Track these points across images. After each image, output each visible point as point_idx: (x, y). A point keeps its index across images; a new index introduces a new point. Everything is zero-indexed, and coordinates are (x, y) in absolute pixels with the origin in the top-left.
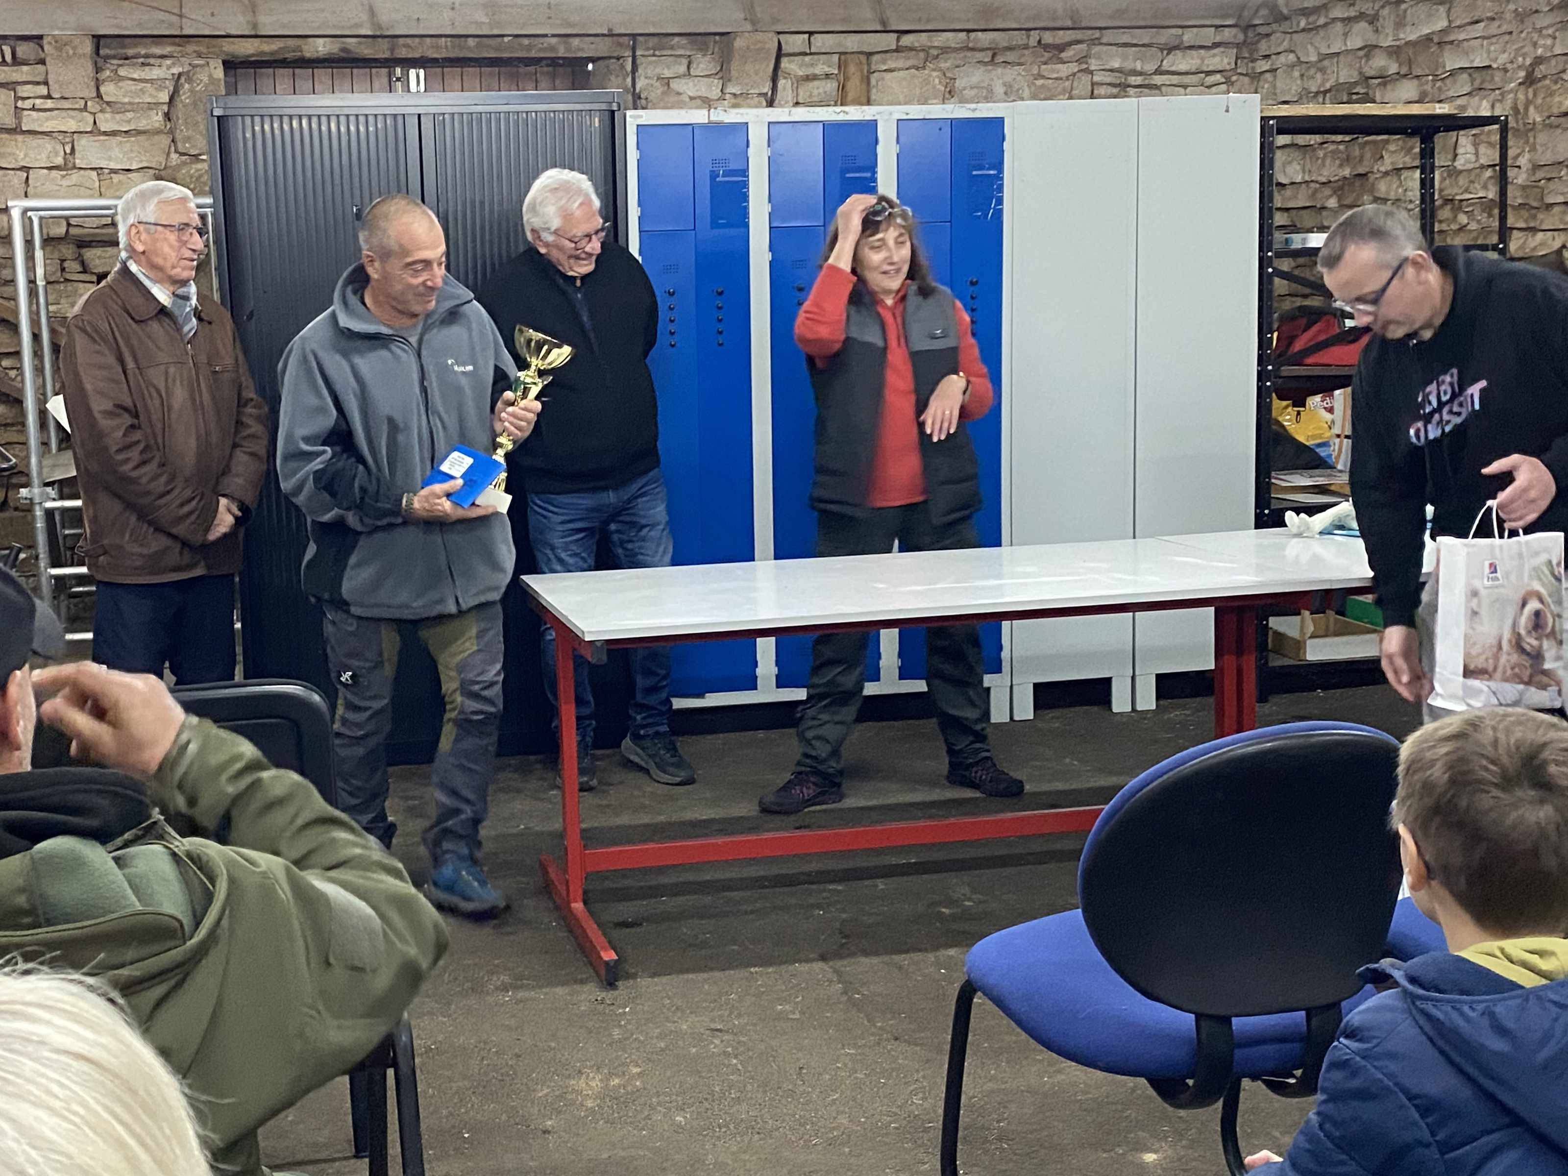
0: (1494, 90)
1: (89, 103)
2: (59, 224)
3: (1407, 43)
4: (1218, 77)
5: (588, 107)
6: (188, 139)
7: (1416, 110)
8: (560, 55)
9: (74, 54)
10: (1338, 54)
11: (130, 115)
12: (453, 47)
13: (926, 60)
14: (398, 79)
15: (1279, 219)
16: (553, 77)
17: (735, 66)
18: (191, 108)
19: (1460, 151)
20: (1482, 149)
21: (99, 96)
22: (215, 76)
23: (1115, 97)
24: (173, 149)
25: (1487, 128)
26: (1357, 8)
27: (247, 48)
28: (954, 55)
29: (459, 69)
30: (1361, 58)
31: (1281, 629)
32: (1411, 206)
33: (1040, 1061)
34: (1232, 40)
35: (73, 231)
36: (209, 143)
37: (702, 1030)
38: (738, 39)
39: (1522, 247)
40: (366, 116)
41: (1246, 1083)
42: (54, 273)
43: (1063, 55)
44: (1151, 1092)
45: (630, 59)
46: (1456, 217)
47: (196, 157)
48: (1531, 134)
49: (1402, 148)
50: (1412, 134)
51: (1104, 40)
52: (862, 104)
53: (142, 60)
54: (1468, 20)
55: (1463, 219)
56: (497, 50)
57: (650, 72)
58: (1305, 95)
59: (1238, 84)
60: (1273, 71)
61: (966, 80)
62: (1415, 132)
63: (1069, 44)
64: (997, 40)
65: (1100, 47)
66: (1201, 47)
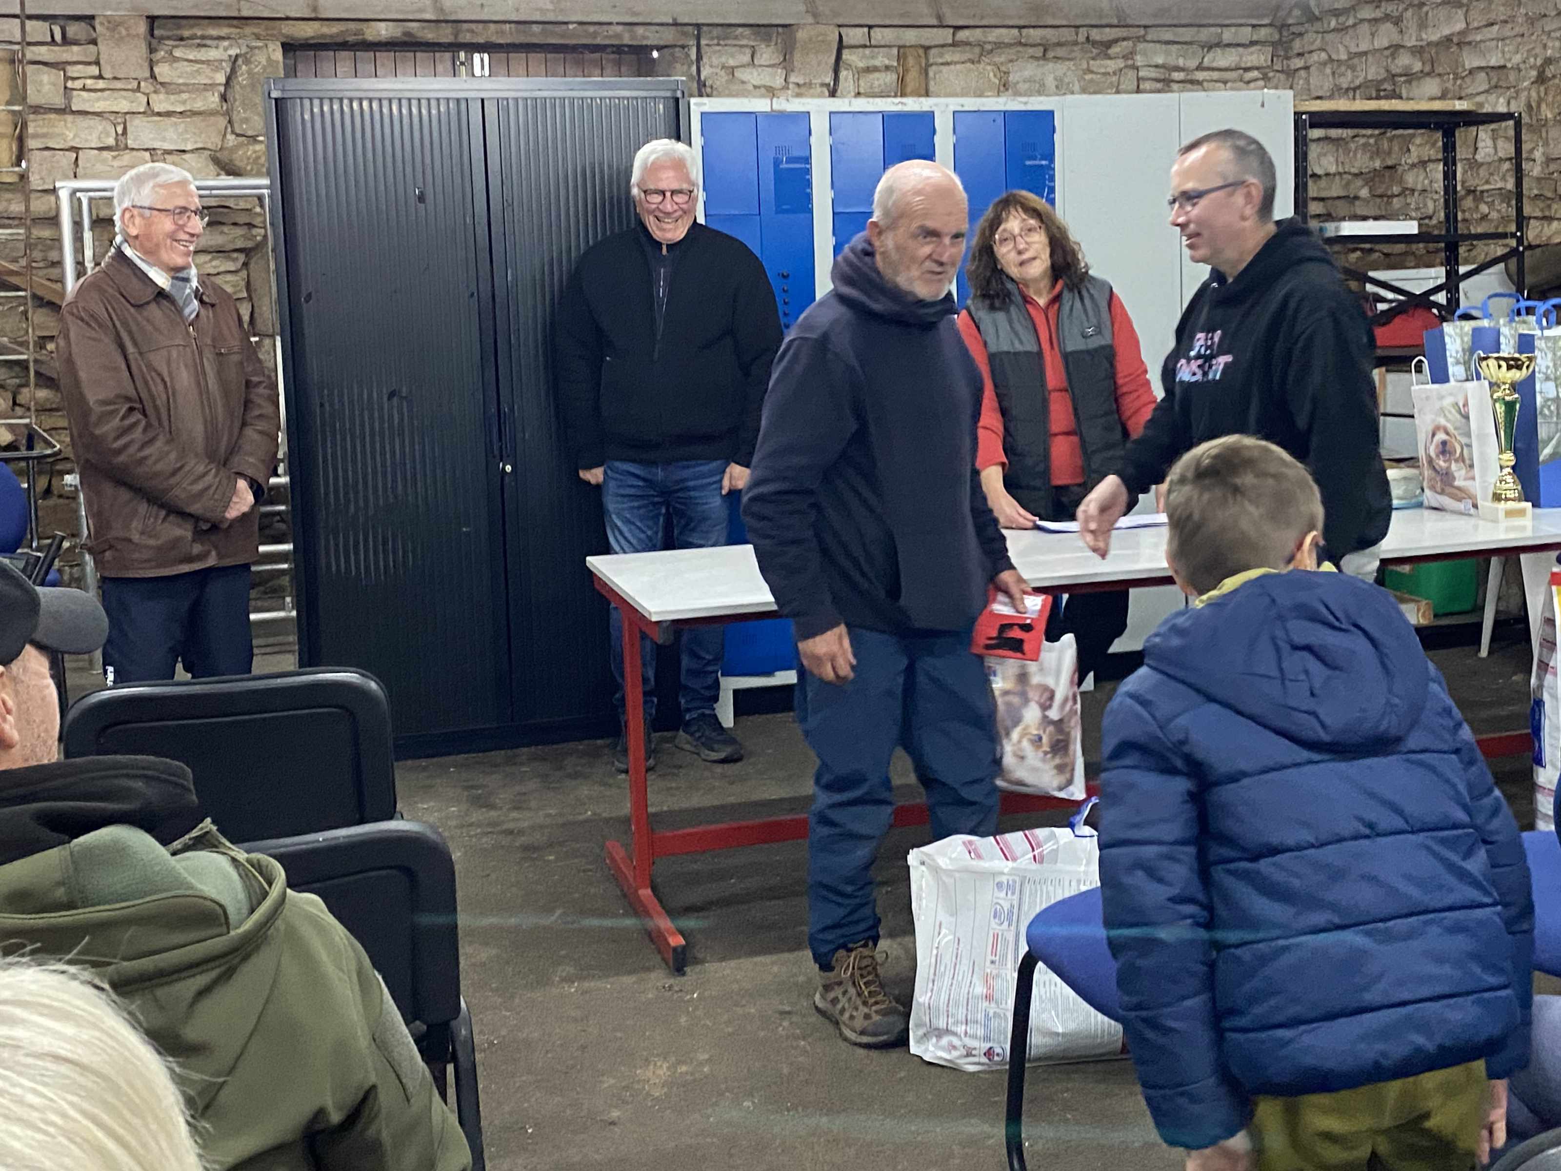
0: (1508, 88)
1: (143, 84)
3: (1429, 43)
4: (1255, 74)
5: (653, 94)
6: (246, 120)
7: (1437, 106)
8: (625, 42)
9: (128, 35)
10: (1365, 53)
11: (185, 96)
12: (518, 33)
13: (981, 55)
14: (462, 64)
15: (1314, 208)
16: (619, 64)
17: (797, 56)
18: (248, 90)
19: (1480, 145)
20: (1500, 143)
21: (153, 76)
22: (273, 57)
23: (1159, 91)
24: (229, 130)
25: (1504, 124)
26: (1383, 9)
27: (307, 31)
28: (1007, 50)
29: (524, 55)
30: (1387, 57)
32: (1436, 197)
34: (1268, 39)
36: (266, 123)
37: (770, 1013)
38: (800, 31)
39: (1537, 236)
40: (429, 100)
43: (1110, 51)
45: (694, 49)
46: (1477, 207)
47: (253, 139)
48: (1544, 130)
49: (1427, 142)
50: (1435, 129)
51: (1149, 38)
52: (920, 96)
53: (198, 41)
54: (1482, 23)
55: (1484, 209)
56: (563, 36)
57: (715, 61)
58: (1337, 92)
59: (1275, 81)
60: (1307, 68)
61: (1019, 74)
62: (1438, 126)
63: (1116, 41)
64: (1048, 37)
65: (1145, 44)
66: (1238, 45)
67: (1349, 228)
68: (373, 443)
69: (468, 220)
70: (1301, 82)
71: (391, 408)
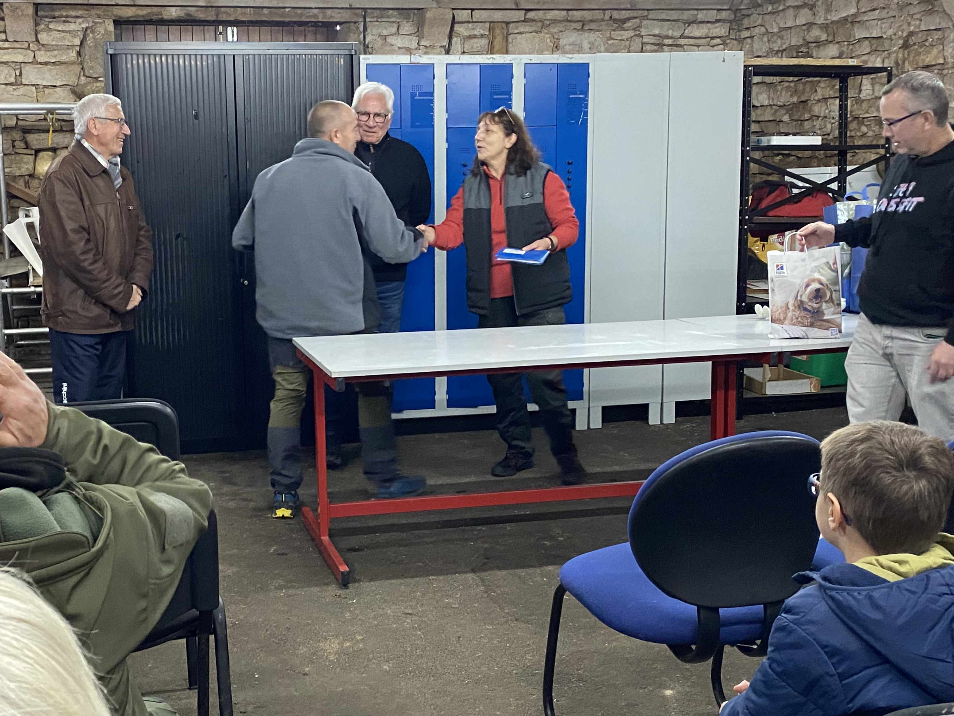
0: (884, 51)
1: (31, 45)
2: (11, 119)
3: (832, 22)
4: (718, 41)
5: (337, 52)
6: (92, 68)
7: (837, 62)
8: (320, 20)
9: (23, 15)
10: (790, 28)
11: (56, 52)
12: (254, 14)
13: (542, 27)
14: (221, 33)
15: (754, 127)
16: (315, 33)
17: (426, 29)
18: (93, 48)
19: (863, 88)
20: (877, 87)
21: (37, 40)
22: (108, 30)
23: (656, 52)
24: (82, 74)
25: (879, 74)
27: (129, 13)
28: (559, 24)
29: (258, 28)
31: (752, 376)
32: (833, 121)
33: (604, 634)
34: (727, 18)
35: (20, 123)
36: (105, 69)
37: (399, 614)
38: (428, 12)
40: (202, 55)
41: (727, 648)
42: (8, 149)
43: (625, 25)
44: (669, 653)
45: (362, 24)
46: (860, 128)
47: (96, 79)
49: (828, 86)
50: (835, 77)
51: (650, 17)
52: (503, 53)
53: (64, 19)
54: (868, 9)
55: (864, 129)
57: (375, 32)
58: (771, 53)
59: (730, 45)
60: (752, 37)
61: (566, 40)
62: (836, 76)
63: (629, 19)
64: (586, 16)
65: (647, 21)
66: (708, 22)
67: (777, 140)
68: (166, 265)
69: (224, 130)
70: (747, 46)
71: (177, 245)
